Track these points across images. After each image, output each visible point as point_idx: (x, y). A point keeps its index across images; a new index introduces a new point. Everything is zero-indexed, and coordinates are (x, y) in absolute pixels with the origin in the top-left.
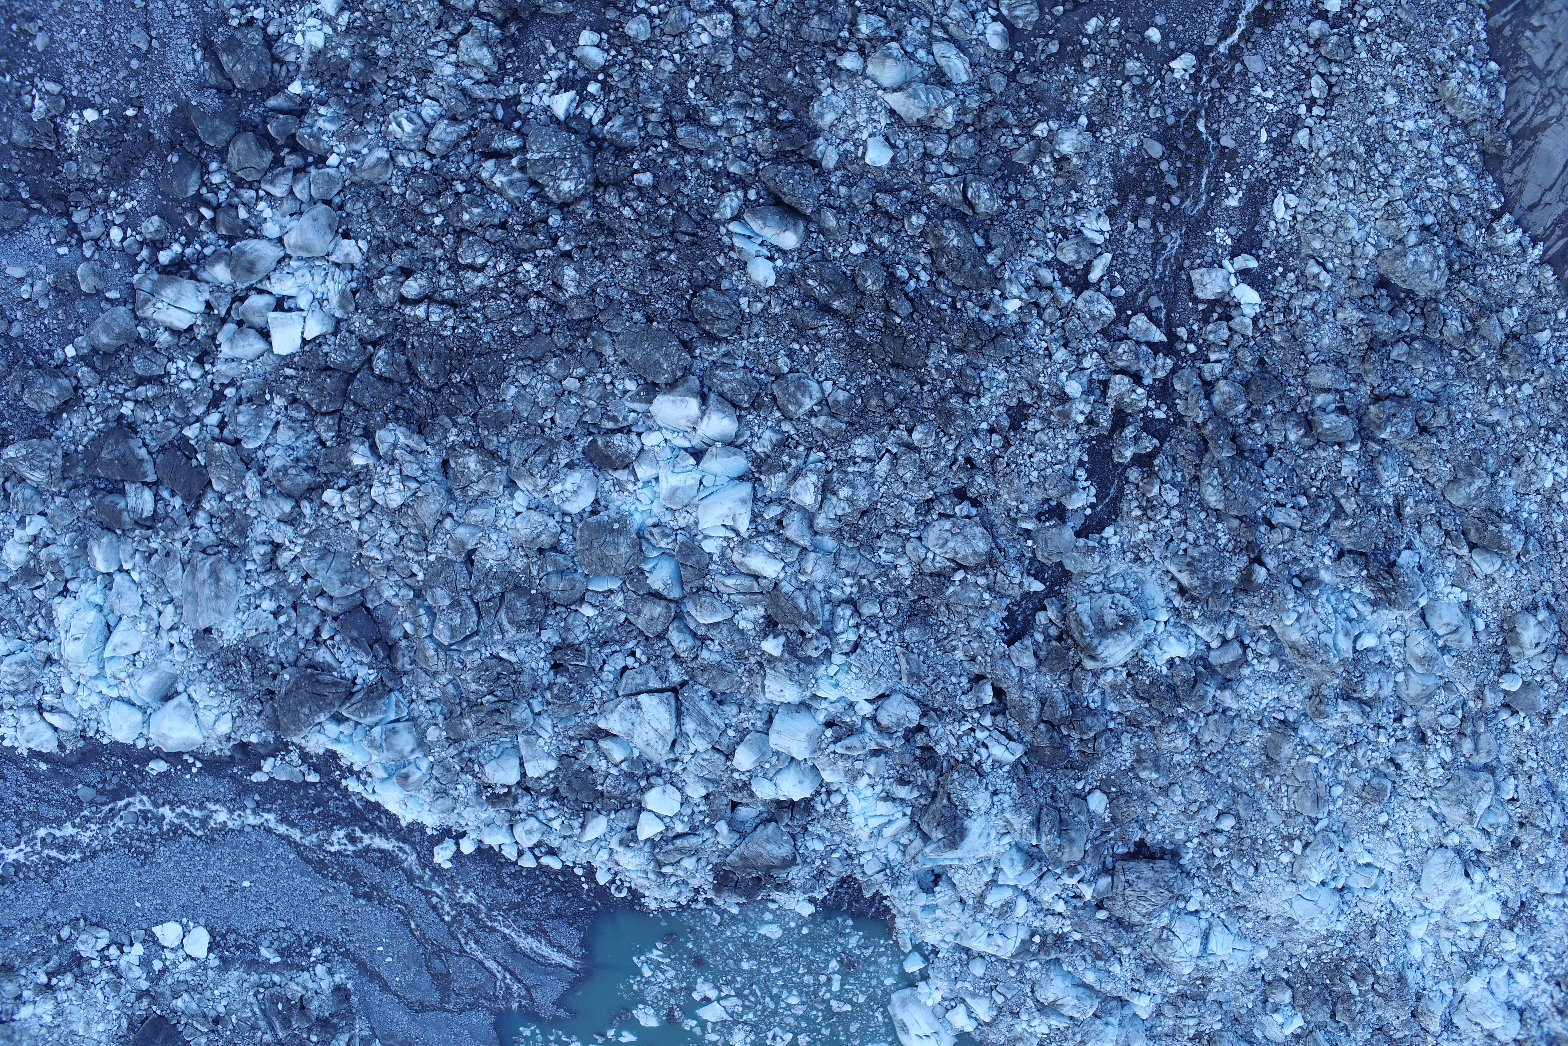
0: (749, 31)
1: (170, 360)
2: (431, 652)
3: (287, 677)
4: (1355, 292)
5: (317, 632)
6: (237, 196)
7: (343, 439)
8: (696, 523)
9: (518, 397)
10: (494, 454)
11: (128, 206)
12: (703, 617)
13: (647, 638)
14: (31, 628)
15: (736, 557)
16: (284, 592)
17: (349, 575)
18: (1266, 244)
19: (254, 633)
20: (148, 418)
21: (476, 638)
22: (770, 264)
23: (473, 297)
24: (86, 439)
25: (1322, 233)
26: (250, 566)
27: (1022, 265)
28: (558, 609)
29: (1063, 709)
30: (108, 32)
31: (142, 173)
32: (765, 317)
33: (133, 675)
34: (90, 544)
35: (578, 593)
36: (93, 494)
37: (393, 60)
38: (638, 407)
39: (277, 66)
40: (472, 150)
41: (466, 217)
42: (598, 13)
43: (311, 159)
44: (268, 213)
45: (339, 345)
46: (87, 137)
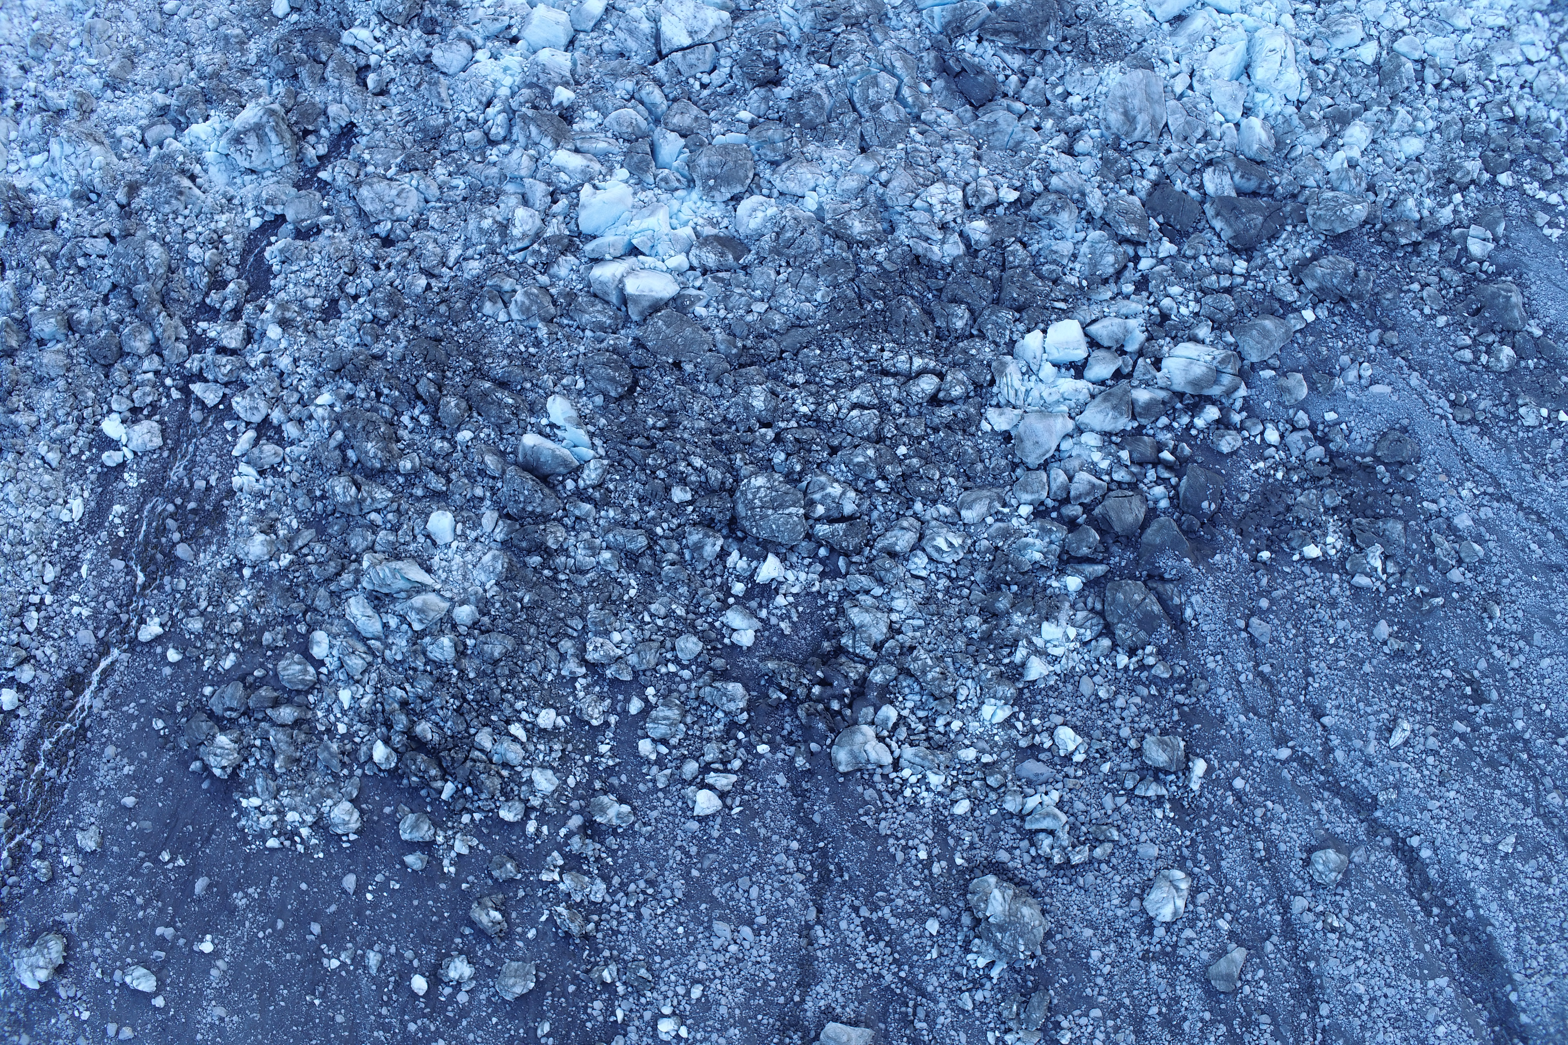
0: (570, 644)
1: (1198, 313)
2: (898, 64)
3: (1050, 38)
4: (19, 441)
5: (1023, 83)
6: (1133, 474)
7: (998, 245)
8: (635, 193)
9: (813, 290)
10: (837, 237)
11: (1261, 464)
12: (627, 114)
13: (690, 99)
14: (1332, 69)
15: (597, 167)
16: (1058, 112)
17: (990, 131)
18: (93, 477)
19: (1085, 72)
20: (1216, 259)
21: (851, 79)
22: (553, 419)
23: (863, 380)
24: (1284, 236)
25: (42, 489)
27: (314, 437)
28: (777, 116)
29: (302, 73)
30: (1301, 639)
31: (1247, 497)
32: (560, 373)
33: (1214, 29)
34: (1271, 145)
35: (755, 129)
36: (1273, 188)
37: (963, 614)
38: (694, 292)
39: (1098, 606)
40: (871, 525)
41: (870, 452)
42: (734, 665)
43: (1054, 515)
44: (1096, 456)
45: (1005, 329)
46: (1316, 532)
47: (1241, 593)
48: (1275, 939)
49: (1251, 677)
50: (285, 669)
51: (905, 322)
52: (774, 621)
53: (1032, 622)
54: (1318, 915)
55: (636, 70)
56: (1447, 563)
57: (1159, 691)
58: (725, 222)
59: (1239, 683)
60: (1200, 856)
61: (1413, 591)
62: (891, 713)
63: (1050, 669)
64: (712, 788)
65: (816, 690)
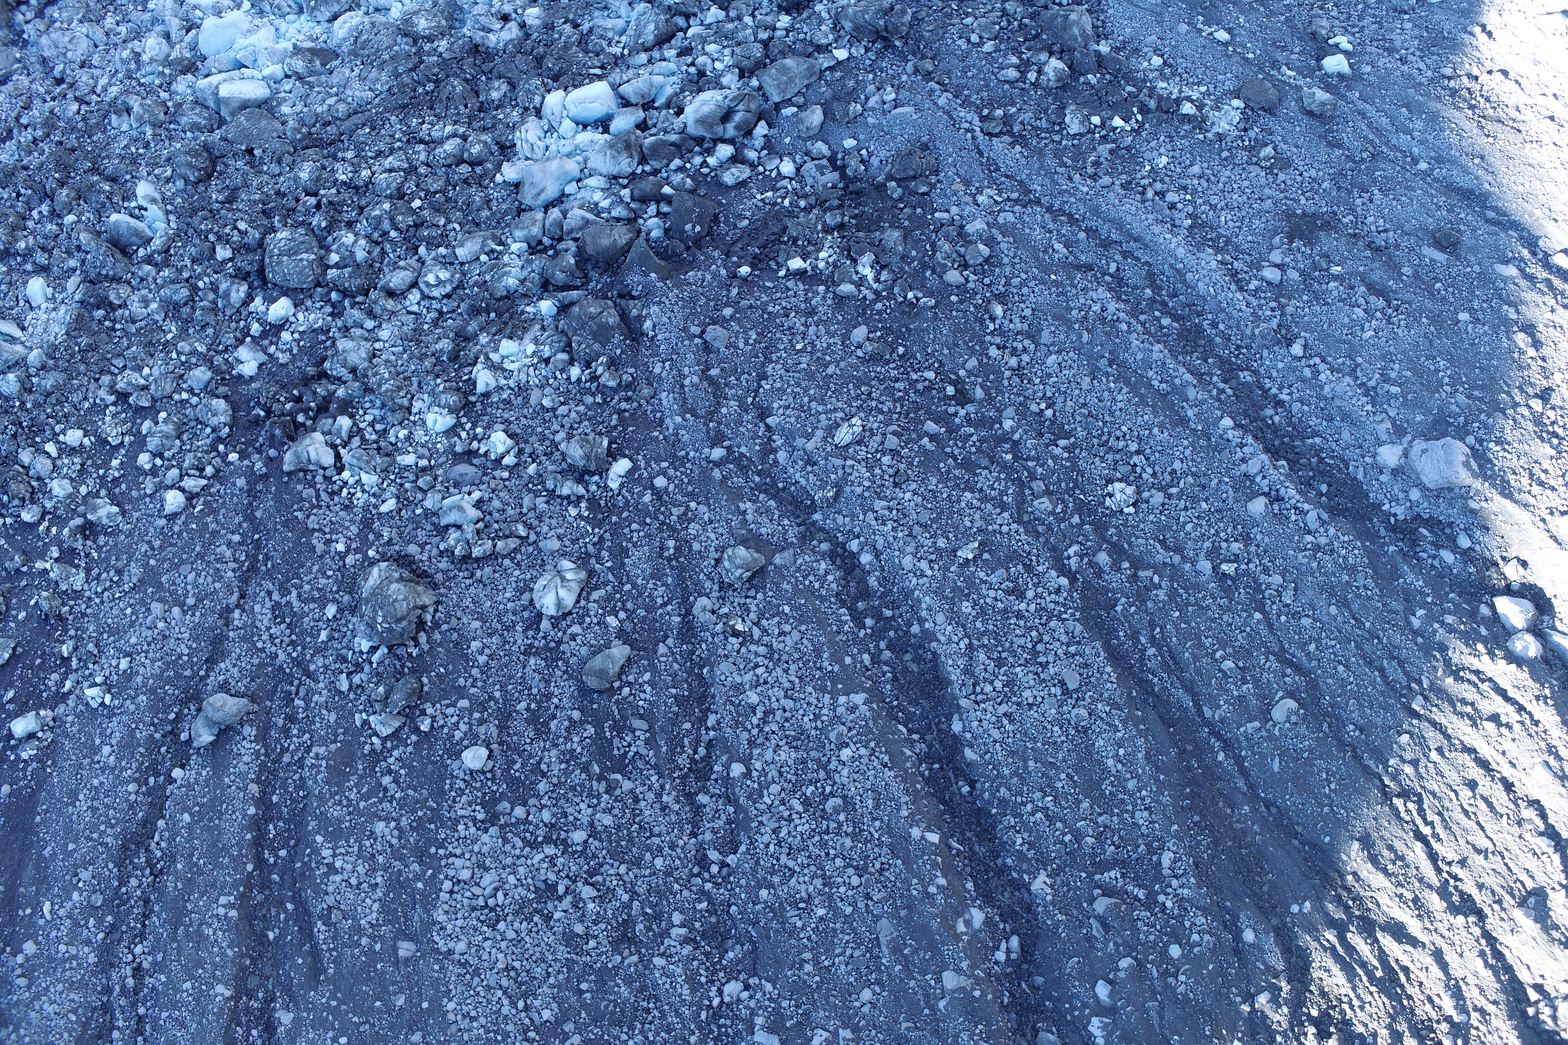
6: (632, 210)
7: (549, 27)
8: (252, 20)
9: (377, 81)
10: (406, 35)
11: (769, 194)
20: (761, 18)
22: (139, 202)
23: (399, 149)
30: (763, 345)
31: (745, 223)
37: (439, 340)
38: (284, 95)
40: (380, 271)
41: (386, 206)
42: (235, 392)
43: (550, 252)
44: (598, 197)
45: (536, 93)
46: (810, 248)
47: (707, 304)
48: (670, 641)
49: (696, 379)
51: (448, 99)
52: (277, 354)
53: (494, 341)
54: (720, 617)
56: (945, 265)
57: (605, 400)
58: (324, 37)
59: (682, 386)
60: (605, 554)
61: (905, 297)
62: (344, 422)
63: (503, 382)
64: (182, 490)
65: (288, 406)
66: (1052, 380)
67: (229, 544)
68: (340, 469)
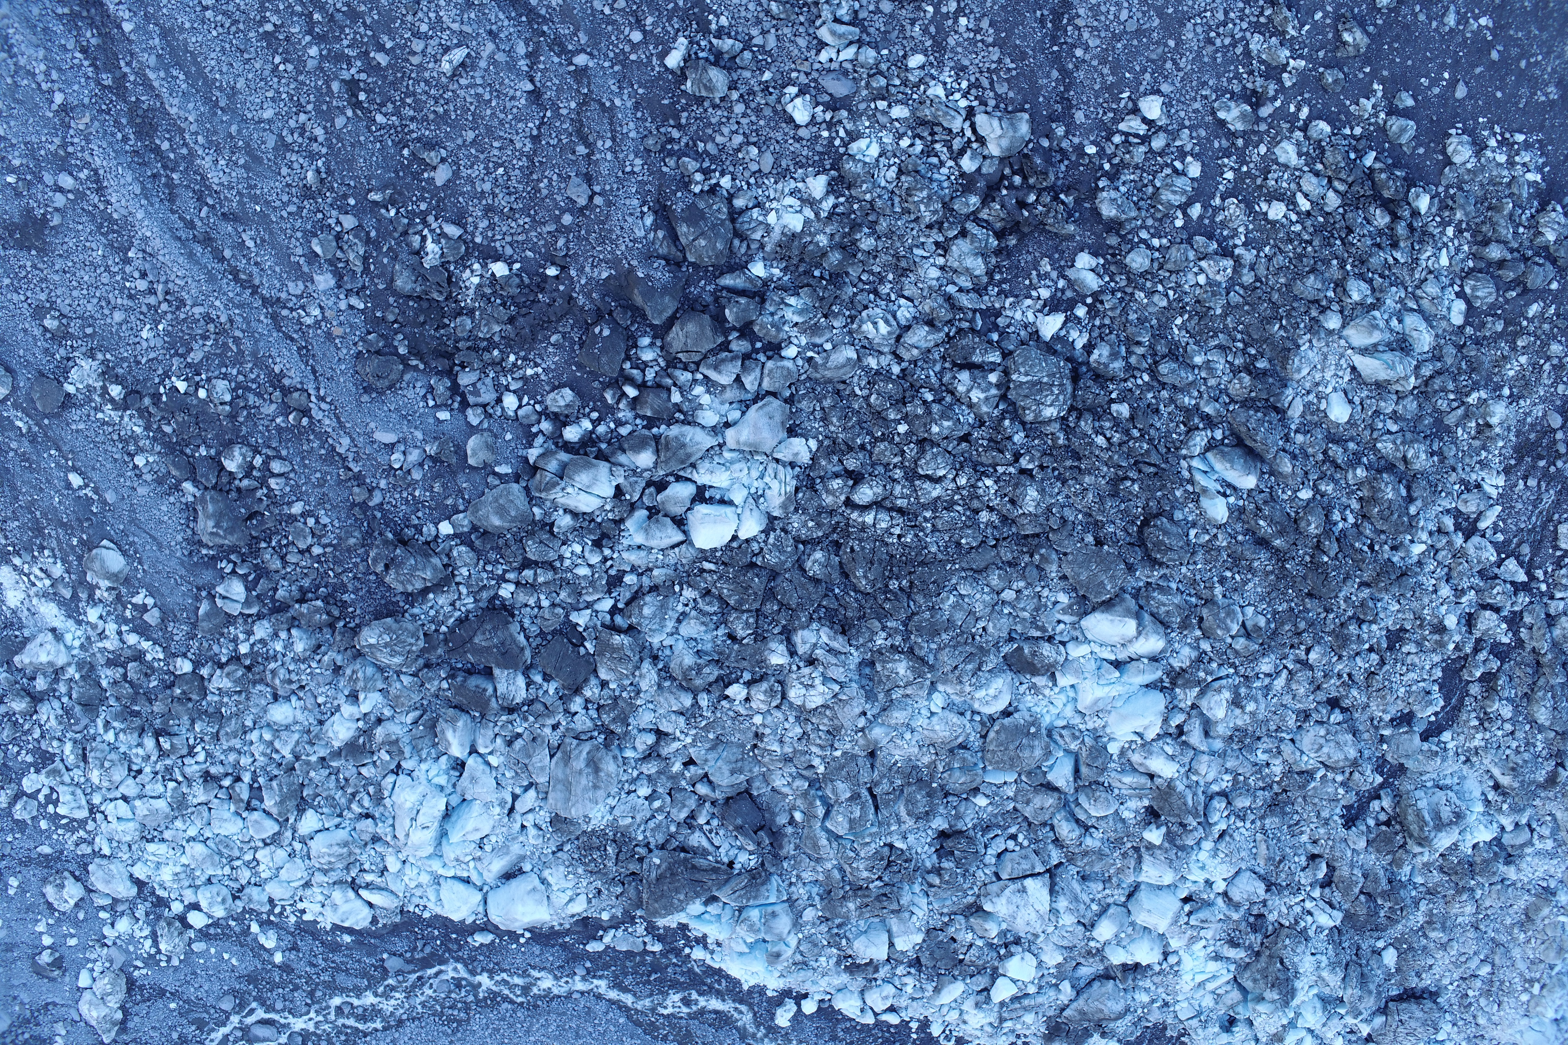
0: (1245, 279)
1: (564, 544)
2: (824, 842)
3: (657, 861)
5: (692, 816)
6: (670, 377)
7: (760, 637)
8: (1105, 727)
9: (955, 607)
10: (922, 660)
12: (1097, 811)
13: (1030, 824)
14: (353, 807)
15: (1136, 758)
16: (663, 779)
17: (739, 764)
19: (627, 822)
20: (532, 602)
21: (875, 829)
22: (1223, 501)
23: (924, 507)
24: (451, 622)
26: (629, 754)
27: (1432, 513)
28: (950, 799)
29: (1384, 885)
30: (535, 177)
31: (553, 339)
32: (1209, 548)
33: (480, 859)
34: (441, 725)
35: (974, 785)
36: (451, 676)
37: (873, 254)
38: (1067, 618)
39: (736, 242)
40: (944, 358)
41: (935, 429)
42: (1099, 236)
43: (759, 345)
44: (706, 399)
45: (774, 545)
46: (488, 291)
47: (588, 232)
49: (600, 143)
50: (1490, 294)
51: (872, 563)
52: (1054, 275)
53: (810, 234)
55: (1079, 857)
56: (355, 237)
57: (695, 145)
58: (1022, 689)
59: (613, 139)
61: (398, 213)
62: (968, 164)
63: (800, 185)
64: (1144, 120)
65: (1032, 198)
66: (270, 94)
67: (1087, 49)
68: (970, 113)
